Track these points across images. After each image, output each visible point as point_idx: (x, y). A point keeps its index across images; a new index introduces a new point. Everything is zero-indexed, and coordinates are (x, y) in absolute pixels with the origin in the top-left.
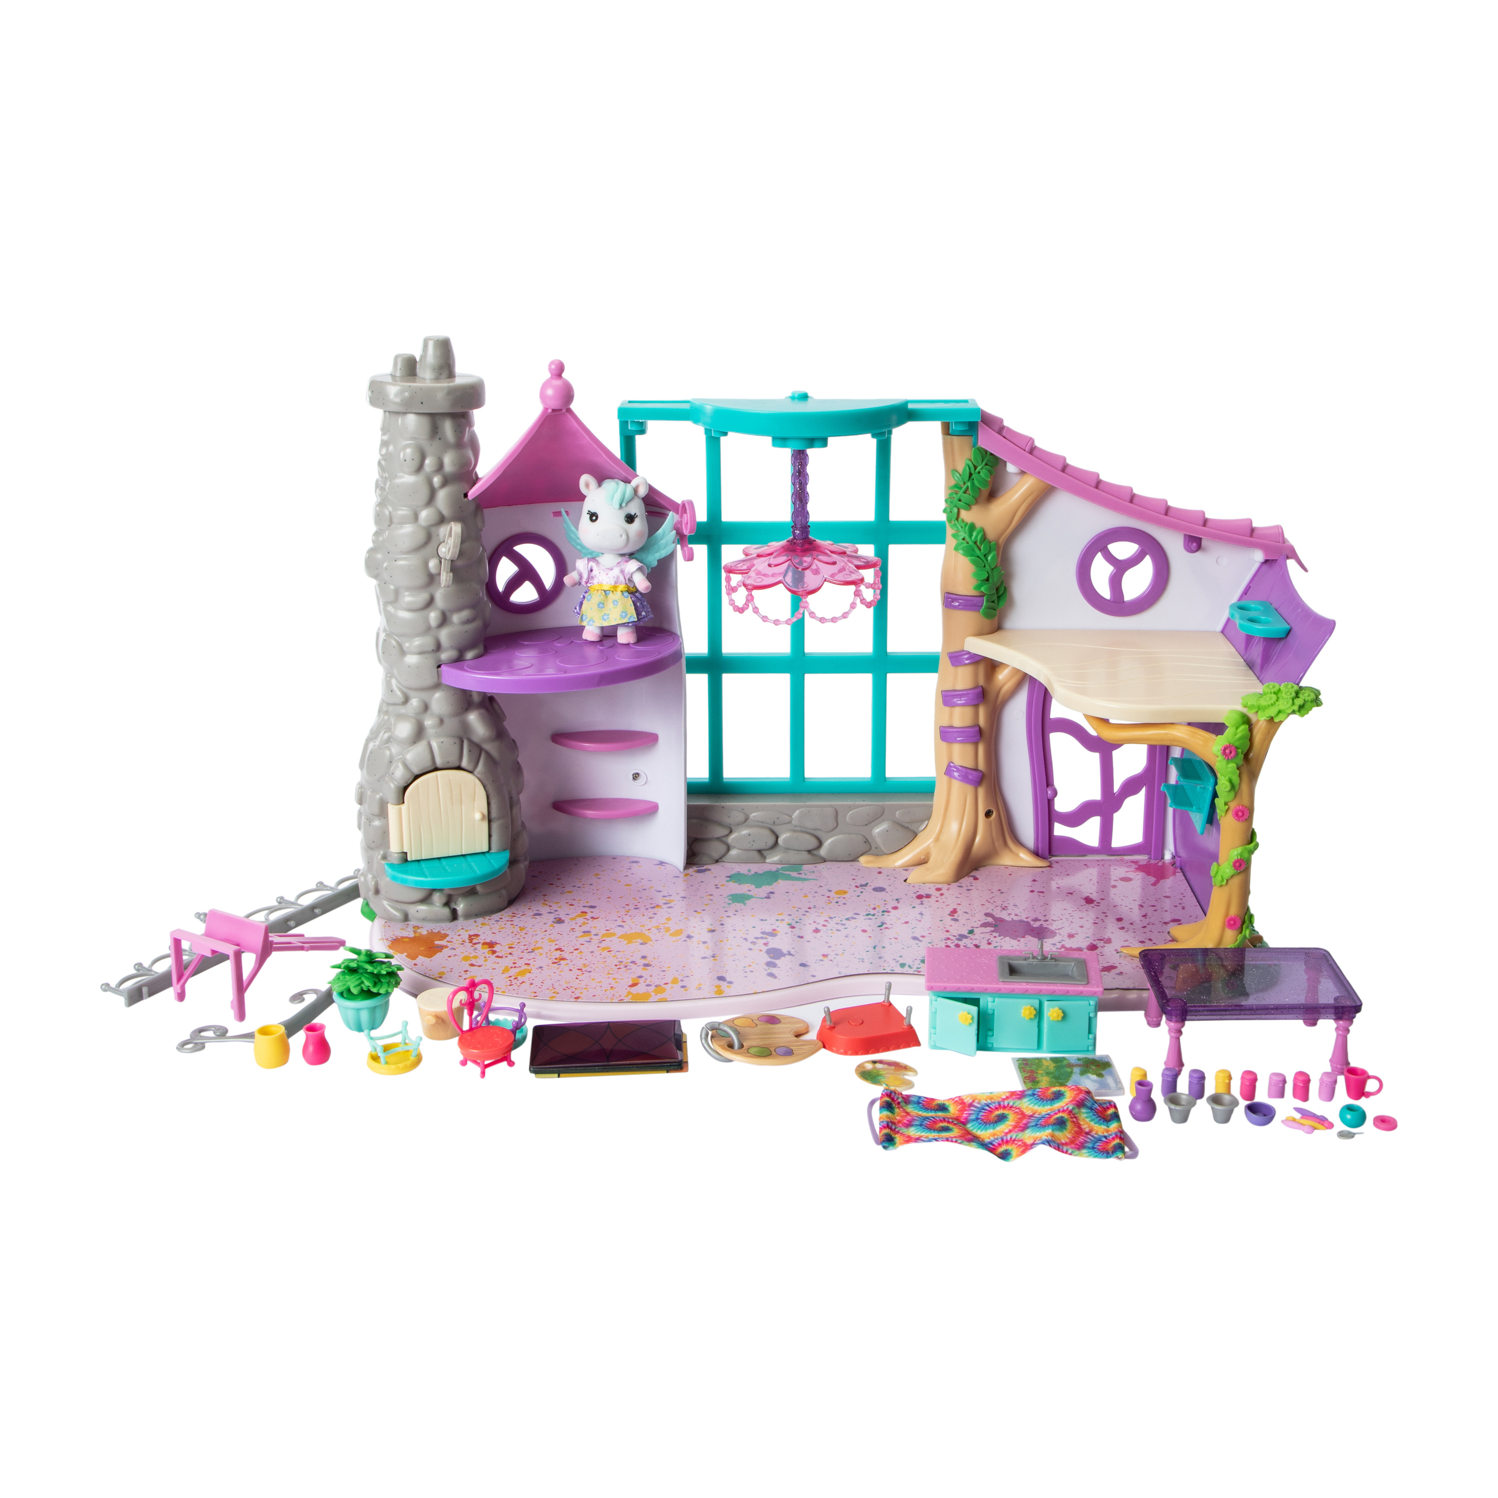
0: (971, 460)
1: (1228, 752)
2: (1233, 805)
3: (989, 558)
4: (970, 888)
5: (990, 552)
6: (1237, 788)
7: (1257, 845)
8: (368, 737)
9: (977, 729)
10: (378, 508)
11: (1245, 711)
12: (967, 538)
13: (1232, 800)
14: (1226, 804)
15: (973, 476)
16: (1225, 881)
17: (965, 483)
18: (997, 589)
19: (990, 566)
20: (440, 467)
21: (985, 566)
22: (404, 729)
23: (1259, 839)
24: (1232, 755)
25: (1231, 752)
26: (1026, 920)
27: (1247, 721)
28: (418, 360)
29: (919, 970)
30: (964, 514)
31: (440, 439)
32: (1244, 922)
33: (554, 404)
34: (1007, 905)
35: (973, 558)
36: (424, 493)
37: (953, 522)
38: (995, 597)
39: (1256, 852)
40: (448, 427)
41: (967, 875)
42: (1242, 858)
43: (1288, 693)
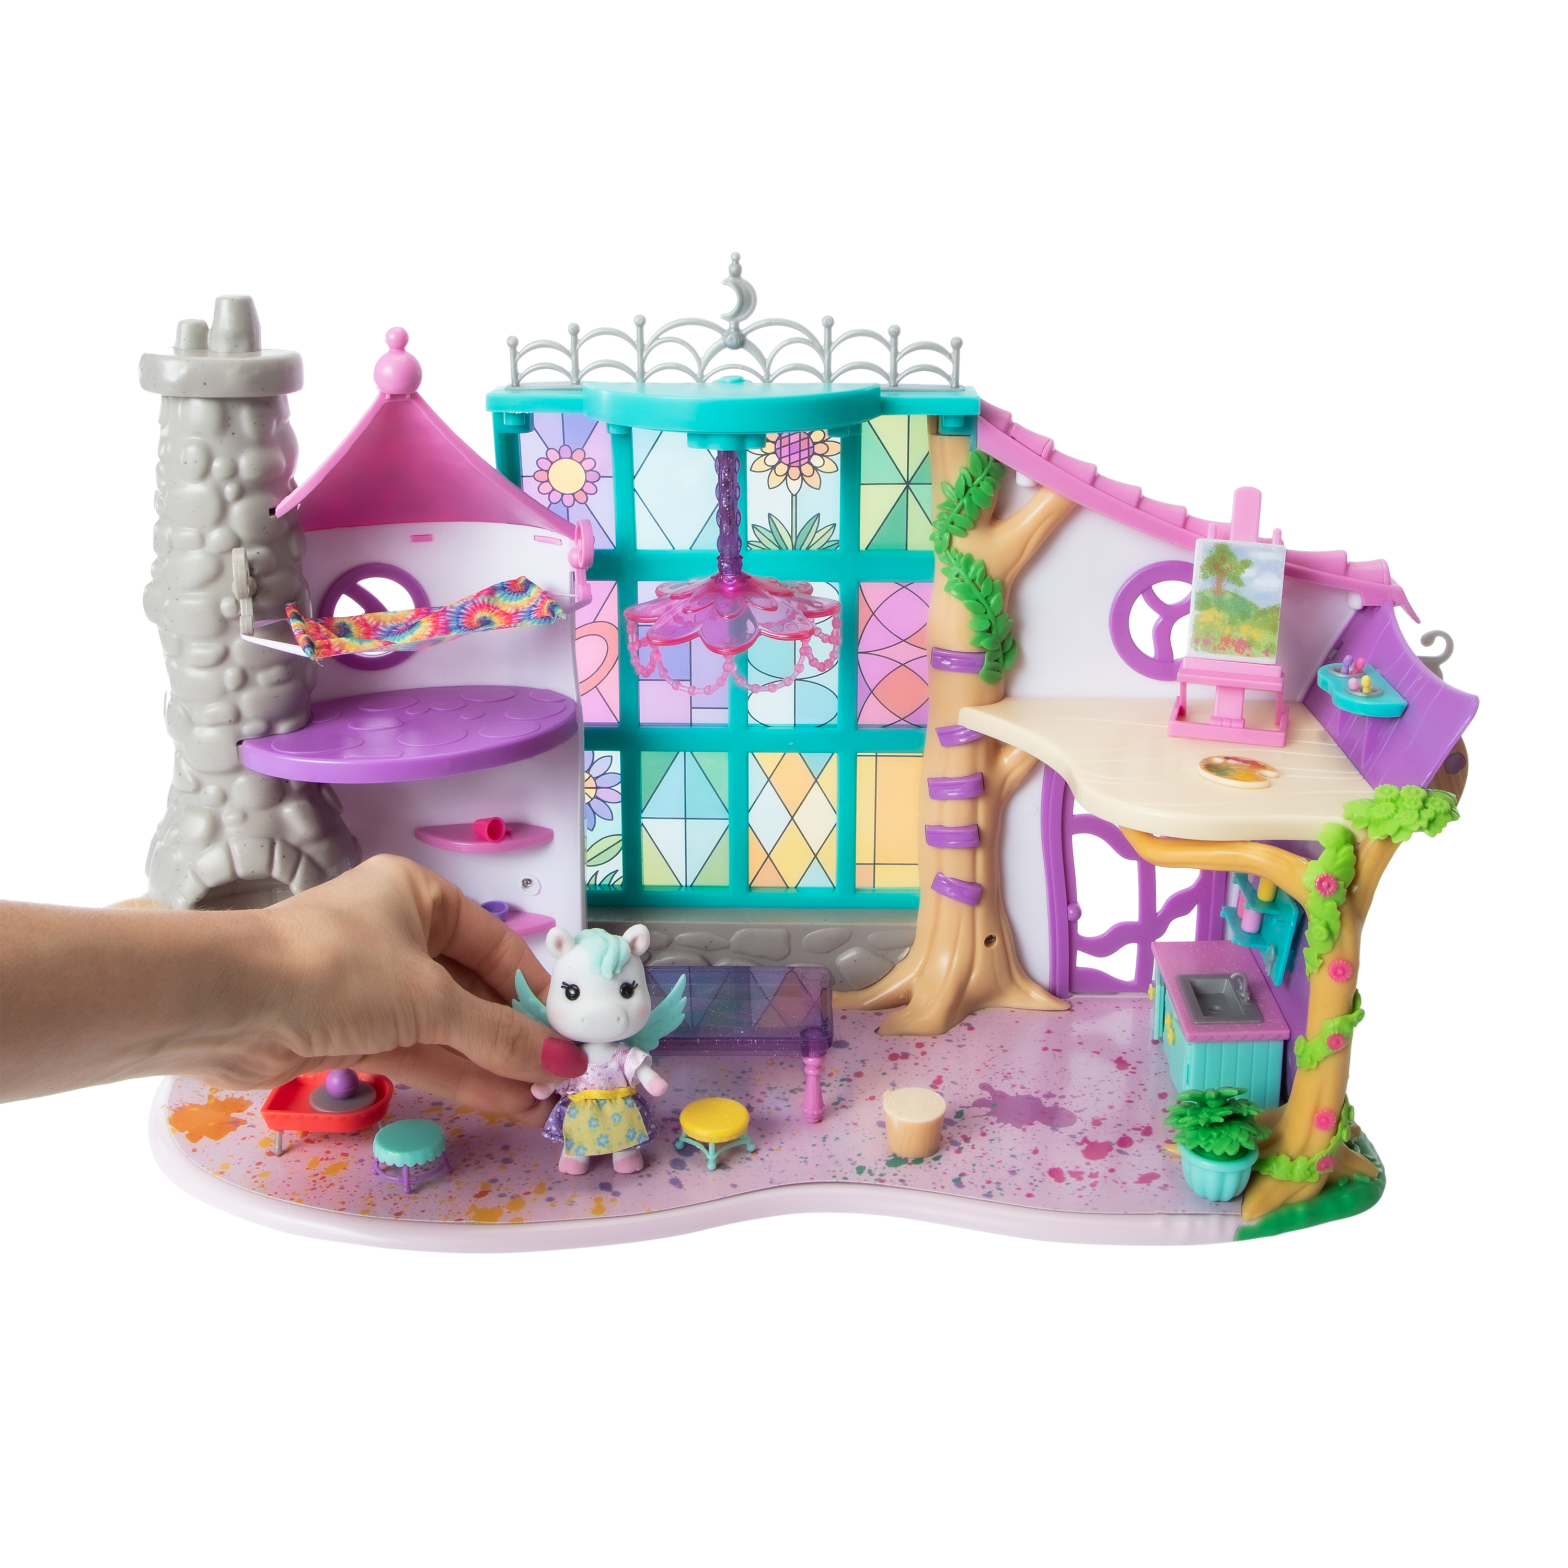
0: (967, 469)
1: (1325, 884)
2: (1329, 959)
3: (992, 601)
4: (962, 1043)
5: (992, 593)
6: (1336, 938)
7: (1362, 1014)
8: (156, 835)
9: (975, 830)
10: (156, 527)
11: (1349, 824)
12: (962, 574)
13: (1329, 952)
14: (1320, 957)
15: (970, 491)
16: (1316, 1063)
17: (959, 500)
18: (1003, 643)
19: (993, 613)
20: (234, 473)
21: (986, 613)
22: (199, 826)
23: (1364, 1005)
24: (1330, 890)
25: (1329, 886)
26: (1035, 1095)
27: (1352, 840)
28: (210, 327)
29: (882, 1178)
30: (958, 542)
31: (233, 434)
32: (1339, 1120)
33: (393, 387)
34: (1011, 1071)
35: (970, 601)
36: (212, 508)
37: (943, 553)
38: (1000, 654)
39: (1360, 1024)
40: (244, 418)
41: (960, 1022)
42: (1341, 1033)
43: (1413, 802)
